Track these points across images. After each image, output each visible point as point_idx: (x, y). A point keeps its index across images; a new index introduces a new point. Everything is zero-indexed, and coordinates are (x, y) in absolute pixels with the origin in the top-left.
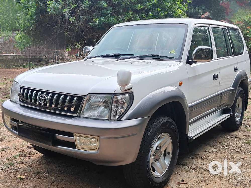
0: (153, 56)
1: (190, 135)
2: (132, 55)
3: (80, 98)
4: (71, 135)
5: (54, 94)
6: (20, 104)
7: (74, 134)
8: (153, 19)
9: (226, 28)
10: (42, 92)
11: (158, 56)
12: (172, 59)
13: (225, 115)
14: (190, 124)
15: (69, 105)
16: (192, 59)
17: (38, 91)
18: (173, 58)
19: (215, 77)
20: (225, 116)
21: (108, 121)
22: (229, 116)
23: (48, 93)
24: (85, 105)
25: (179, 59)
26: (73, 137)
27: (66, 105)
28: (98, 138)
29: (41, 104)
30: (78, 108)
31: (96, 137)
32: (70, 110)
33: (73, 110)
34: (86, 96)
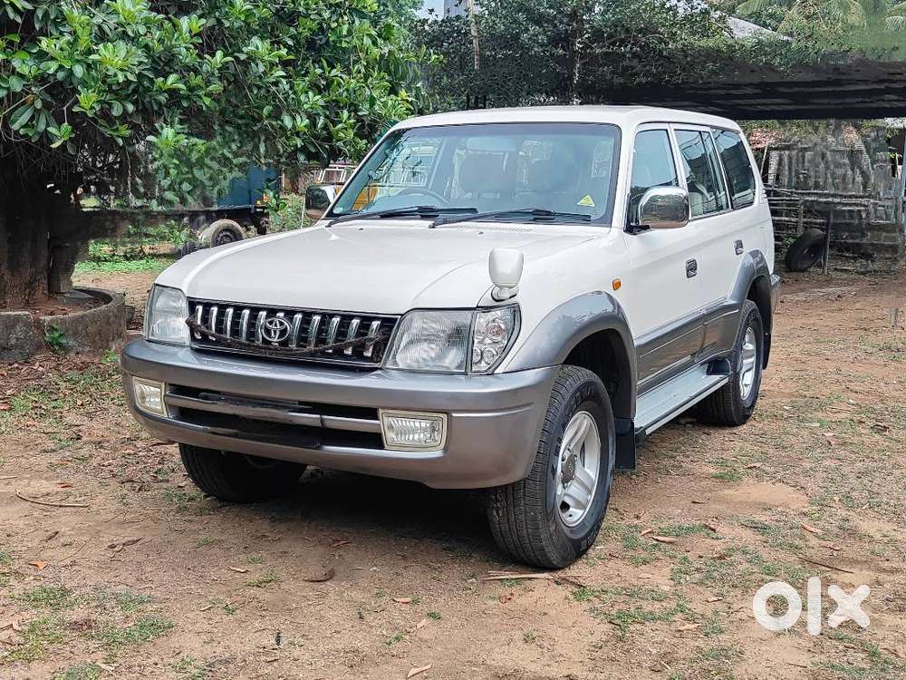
0: (532, 213)
1: (639, 422)
2: (474, 210)
3: (389, 323)
4: (371, 413)
5: (307, 315)
6: (192, 348)
7: (381, 411)
8: (504, 107)
9: (708, 129)
10: (272, 312)
11: (549, 213)
12: (586, 220)
13: (716, 378)
14: (639, 393)
15: (359, 341)
16: (637, 221)
17: (255, 310)
18: (590, 217)
19: (692, 268)
20: (715, 381)
21: (462, 377)
22: (726, 381)
23: (290, 313)
24: (402, 338)
25: (606, 220)
26: (377, 418)
27: (351, 340)
28: (444, 417)
29: (270, 343)
30: (381, 346)
31: (441, 415)
32: (358, 354)
33: (368, 354)
34: (402, 315)
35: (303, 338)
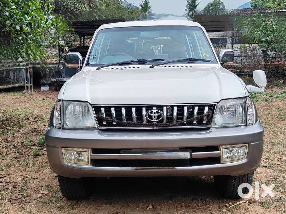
0: (189, 60)
6: (100, 130)
7: (221, 147)
10: (149, 108)
15: (199, 117)
17: (139, 107)
23: (160, 108)
27: (196, 117)
28: (247, 145)
29: (152, 122)
30: (210, 118)
31: (245, 145)
32: (200, 122)
33: (205, 122)
34: (218, 103)
35: (170, 118)
